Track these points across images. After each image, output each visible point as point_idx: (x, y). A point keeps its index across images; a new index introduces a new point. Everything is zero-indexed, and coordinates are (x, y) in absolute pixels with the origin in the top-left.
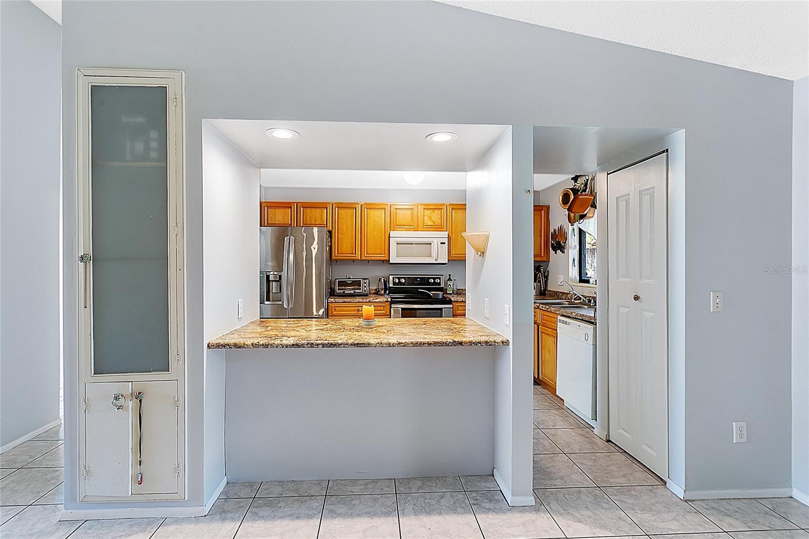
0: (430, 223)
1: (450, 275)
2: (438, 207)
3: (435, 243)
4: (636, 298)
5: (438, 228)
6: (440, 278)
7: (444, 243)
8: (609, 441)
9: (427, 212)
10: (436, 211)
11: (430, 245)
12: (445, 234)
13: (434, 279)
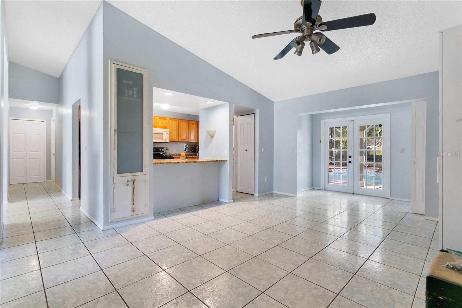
0: (162, 125)
1: (167, 148)
2: (165, 119)
3: (165, 134)
4: (246, 150)
5: (165, 127)
6: (163, 149)
7: (168, 134)
8: (237, 192)
9: (160, 120)
10: (164, 120)
11: (162, 135)
12: (168, 130)
13: (162, 149)
